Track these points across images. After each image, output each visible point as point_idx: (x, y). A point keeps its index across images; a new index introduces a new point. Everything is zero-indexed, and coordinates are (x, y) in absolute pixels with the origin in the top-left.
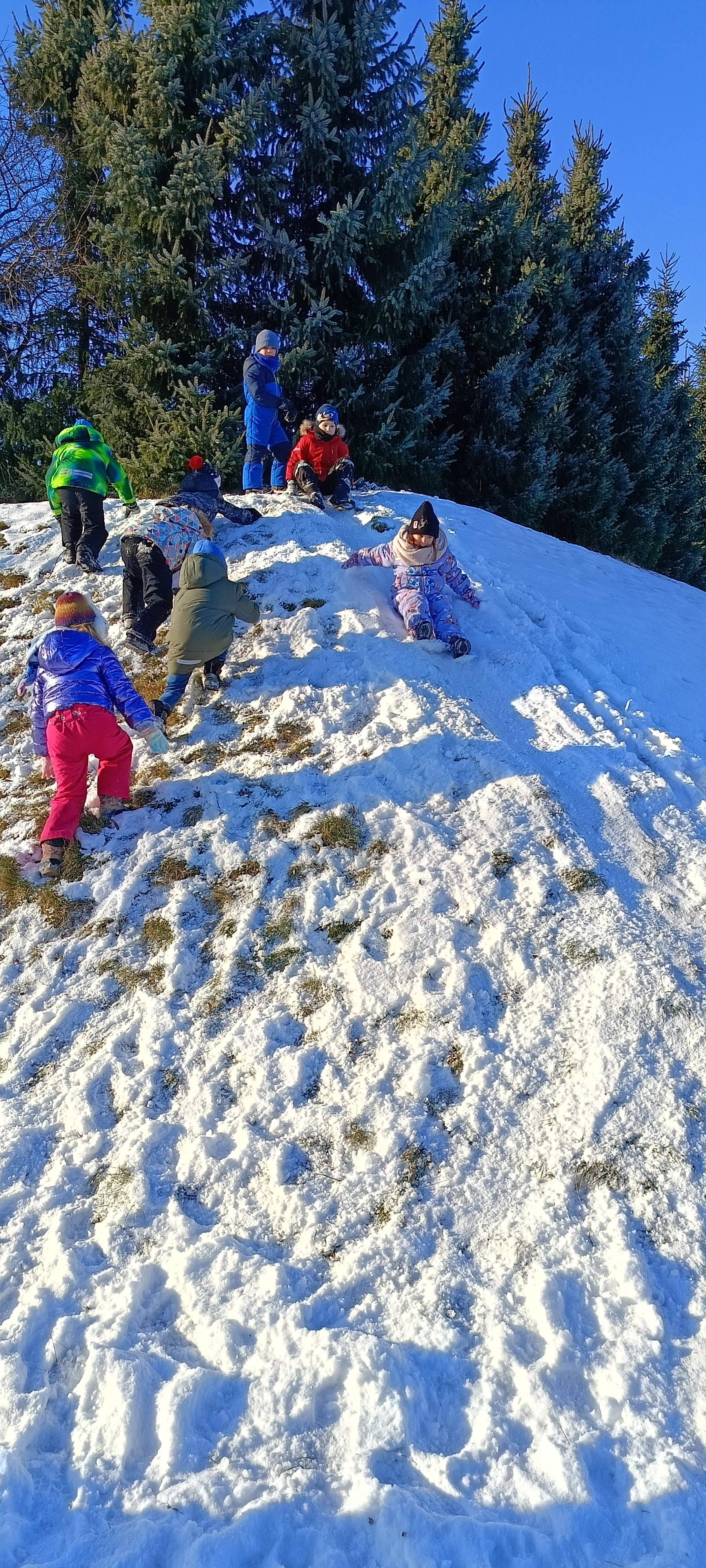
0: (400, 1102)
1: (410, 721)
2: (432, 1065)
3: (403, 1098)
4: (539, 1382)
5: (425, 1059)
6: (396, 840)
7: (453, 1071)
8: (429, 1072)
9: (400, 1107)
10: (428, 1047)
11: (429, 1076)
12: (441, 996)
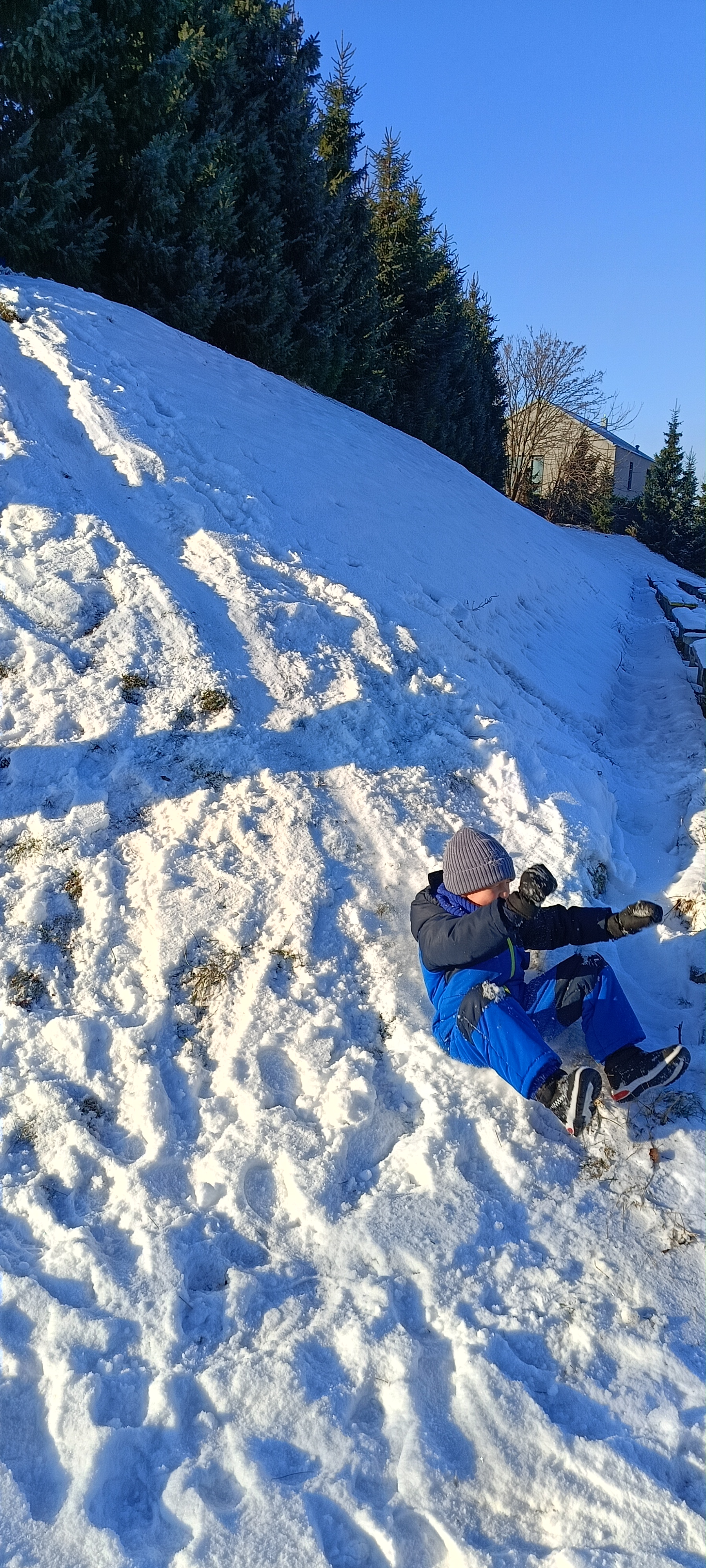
0: (11, 931)
1: (35, 534)
2: (49, 892)
3: (15, 927)
4: (137, 1178)
5: (41, 887)
6: (16, 663)
7: (71, 897)
8: (45, 899)
9: (11, 936)
10: (45, 874)
11: (44, 904)
12: (60, 824)
